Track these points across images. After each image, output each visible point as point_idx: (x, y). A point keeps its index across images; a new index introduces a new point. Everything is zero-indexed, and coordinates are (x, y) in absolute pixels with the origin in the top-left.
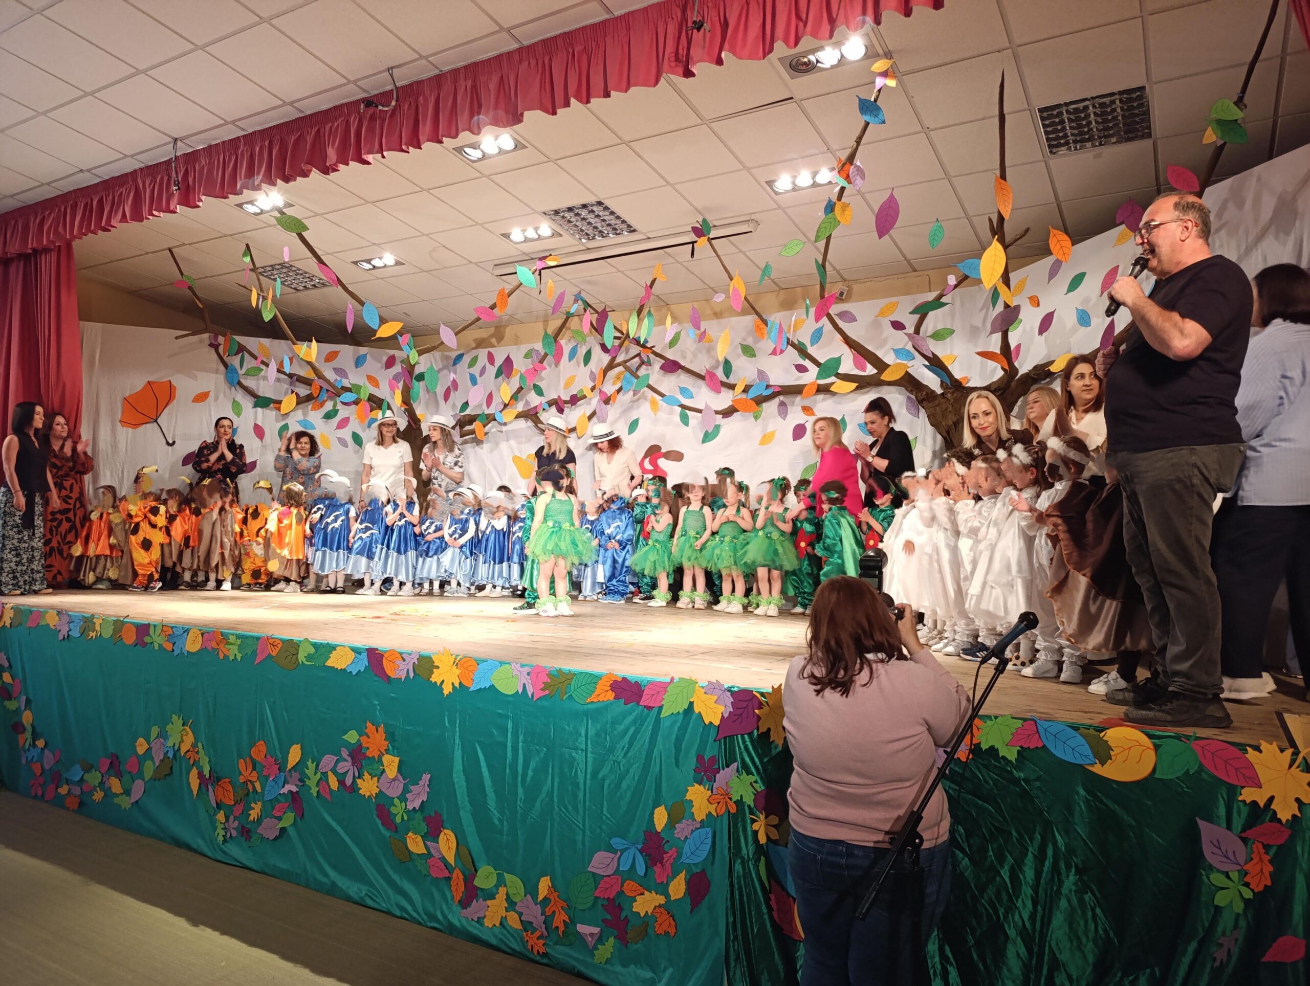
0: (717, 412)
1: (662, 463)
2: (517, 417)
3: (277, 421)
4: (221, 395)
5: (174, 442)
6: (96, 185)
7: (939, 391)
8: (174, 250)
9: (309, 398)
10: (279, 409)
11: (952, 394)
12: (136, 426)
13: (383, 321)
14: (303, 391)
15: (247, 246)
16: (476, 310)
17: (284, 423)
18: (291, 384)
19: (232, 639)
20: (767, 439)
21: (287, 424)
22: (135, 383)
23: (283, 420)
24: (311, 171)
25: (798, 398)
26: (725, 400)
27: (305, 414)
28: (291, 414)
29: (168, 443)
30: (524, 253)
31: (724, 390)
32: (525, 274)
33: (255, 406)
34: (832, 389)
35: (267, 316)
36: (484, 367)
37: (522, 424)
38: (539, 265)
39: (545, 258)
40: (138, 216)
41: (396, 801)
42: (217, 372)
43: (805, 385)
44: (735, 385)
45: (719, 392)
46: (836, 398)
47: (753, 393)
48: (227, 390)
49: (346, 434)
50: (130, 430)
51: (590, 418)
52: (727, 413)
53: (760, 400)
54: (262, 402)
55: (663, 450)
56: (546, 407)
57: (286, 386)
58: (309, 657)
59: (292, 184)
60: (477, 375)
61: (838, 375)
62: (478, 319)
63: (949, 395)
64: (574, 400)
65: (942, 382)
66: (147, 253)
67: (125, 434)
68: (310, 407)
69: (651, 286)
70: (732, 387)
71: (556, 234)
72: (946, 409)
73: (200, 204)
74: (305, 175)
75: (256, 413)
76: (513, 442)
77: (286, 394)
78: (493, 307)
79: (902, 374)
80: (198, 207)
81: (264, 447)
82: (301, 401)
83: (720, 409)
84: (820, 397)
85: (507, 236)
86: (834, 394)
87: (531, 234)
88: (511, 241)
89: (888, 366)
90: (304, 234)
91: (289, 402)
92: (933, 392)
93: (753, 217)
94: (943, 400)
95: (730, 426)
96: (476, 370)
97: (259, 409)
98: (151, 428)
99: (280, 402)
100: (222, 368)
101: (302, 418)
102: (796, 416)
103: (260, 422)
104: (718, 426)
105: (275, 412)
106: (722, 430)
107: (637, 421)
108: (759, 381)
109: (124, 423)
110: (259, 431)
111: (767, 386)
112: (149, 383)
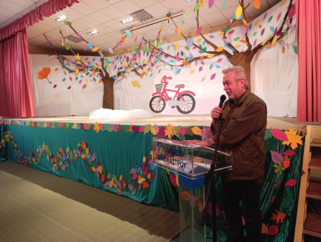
0: (179, 66)
1: (167, 80)
2: (132, 71)
3: (75, 76)
4: (61, 70)
5: (51, 83)
6: (22, 17)
7: (233, 54)
8: (45, 34)
9: (82, 70)
10: (75, 73)
11: (236, 54)
12: (42, 79)
13: (94, 47)
14: (81, 68)
15: (60, 31)
16: (117, 43)
18: (77, 67)
19: (53, 124)
20: (192, 72)
21: (77, 77)
22: (41, 69)
24: (66, 6)
25: (199, 61)
26: (181, 63)
28: (78, 74)
29: (50, 83)
30: (127, 27)
31: (181, 60)
32: (128, 32)
33: (69, 72)
34: (208, 57)
35: (67, 49)
36: (123, 59)
37: (133, 73)
38: (131, 29)
39: (132, 27)
40: (31, 24)
41: (89, 159)
42: (60, 64)
43: (201, 57)
45: (179, 61)
47: (188, 60)
48: (63, 69)
50: (41, 80)
51: (149, 70)
52: (182, 66)
53: (190, 62)
54: (71, 71)
55: (167, 77)
56: (138, 68)
57: (76, 67)
58: (69, 126)
59: (63, 10)
60: (122, 61)
61: (206, 52)
62: (118, 45)
64: (144, 65)
65: (233, 51)
66: (39, 35)
67: (40, 81)
68: (82, 72)
69: (160, 32)
70: (182, 59)
71: (134, 20)
72: (235, 59)
73: (44, 19)
74: (65, 7)
76: (131, 78)
77: (76, 69)
78: (121, 42)
79: (222, 50)
80: (43, 20)
81: (72, 83)
82: (80, 70)
83: (179, 65)
84: (204, 60)
85: (122, 22)
86: (208, 58)
87: (128, 21)
89: (218, 47)
90: (71, 25)
91: (77, 71)
92: (231, 54)
93: (183, 10)
94: (234, 57)
95: (184, 69)
96: (122, 60)
97: (71, 73)
98: (45, 79)
99: (75, 71)
100: (61, 63)
101: (81, 75)
102: (200, 65)
103: (71, 77)
104: (180, 69)
105: (74, 74)
106: (181, 70)
107: (160, 70)
108: (189, 57)
109: (39, 78)
110: (71, 79)
111: (191, 58)
112: (44, 68)
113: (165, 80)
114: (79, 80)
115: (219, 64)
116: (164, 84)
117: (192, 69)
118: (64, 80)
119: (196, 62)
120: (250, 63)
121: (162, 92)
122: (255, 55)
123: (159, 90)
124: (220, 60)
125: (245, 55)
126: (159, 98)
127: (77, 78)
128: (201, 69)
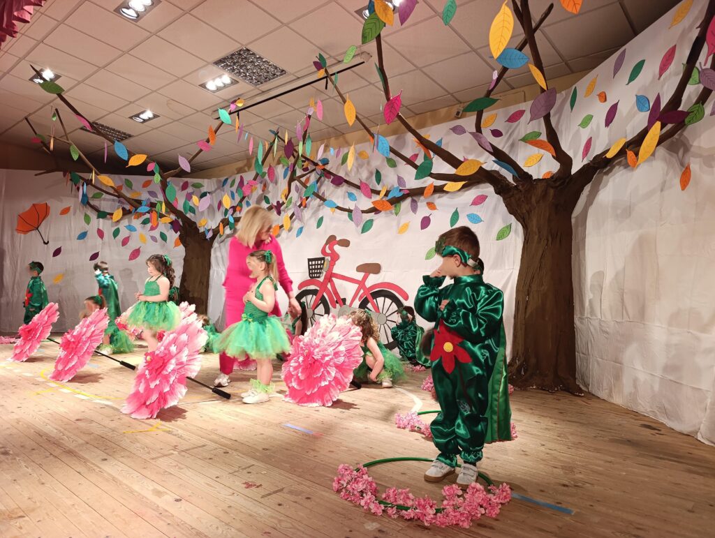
0: (363, 212)
1: (337, 248)
3: (112, 226)
4: (78, 211)
5: (48, 243)
7: (513, 183)
8: (28, 118)
9: (130, 211)
10: (112, 219)
11: (523, 185)
12: (26, 232)
13: (131, 154)
14: (127, 206)
15: (56, 110)
17: (116, 228)
18: (119, 202)
20: (403, 229)
21: (118, 229)
22: (25, 205)
23: (116, 225)
25: (422, 198)
26: (370, 202)
27: (130, 221)
28: (121, 222)
29: (44, 243)
31: (373, 196)
32: (224, 115)
33: (98, 217)
34: (445, 189)
35: (75, 157)
38: (233, 108)
39: (235, 101)
42: (75, 196)
43: (425, 187)
44: (380, 191)
45: (370, 196)
46: (448, 195)
47: (390, 196)
48: (81, 209)
49: (156, 233)
50: (22, 235)
51: (291, 217)
52: (374, 210)
53: (396, 201)
54: (102, 215)
55: (338, 239)
57: (117, 204)
61: (432, 175)
62: (201, 150)
63: (520, 187)
64: (279, 205)
65: (515, 176)
67: (20, 237)
68: (133, 217)
70: (378, 193)
71: (234, 82)
72: (519, 199)
75: (99, 221)
77: (116, 209)
78: (208, 141)
79: (476, 168)
81: (104, 243)
82: (126, 213)
83: (365, 209)
85: (203, 86)
86: (447, 192)
87: (219, 83)
88: (208, 90)
89: (461, 162)
91: (118, 214)
92: (507, 185)
94: (516, 192)
95: (379, 220)
97: (100, 219)
98: (34, 232)
99: (112, 214)
101: (127, 224)
102: (423, 211)
103: (101, 228)
104: (371, 221)
105: (110, 221)
106: (374, 223)
107: (322, 218)
108: (396, 185)
109: (19, 230)
110: (101, 234)
111: (400, 190)
112: (34, 205)
113: (331, 248)
114: (121, 237)
115: (476, 210)
116: (329, 258)
117: (403, 222)
118: (83, 236)
119: (414, 201)
120: (572, 213)
121: (321, 279)
122: (587, 189)
123: (317, 273)
124: (480, 200)
125: (552, 187)
126: (314, 297)
127: (116, 233)
128: (426, 222)
